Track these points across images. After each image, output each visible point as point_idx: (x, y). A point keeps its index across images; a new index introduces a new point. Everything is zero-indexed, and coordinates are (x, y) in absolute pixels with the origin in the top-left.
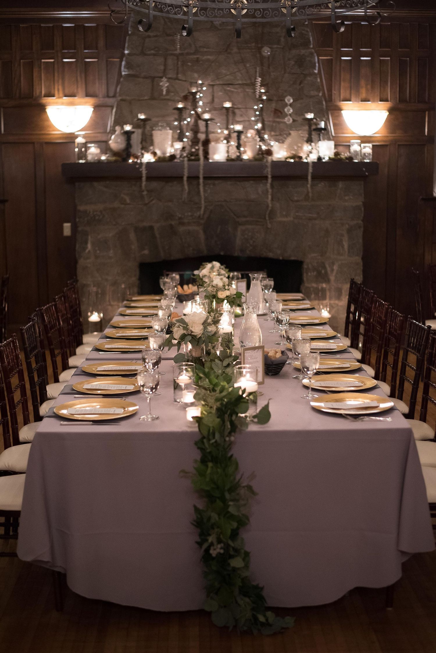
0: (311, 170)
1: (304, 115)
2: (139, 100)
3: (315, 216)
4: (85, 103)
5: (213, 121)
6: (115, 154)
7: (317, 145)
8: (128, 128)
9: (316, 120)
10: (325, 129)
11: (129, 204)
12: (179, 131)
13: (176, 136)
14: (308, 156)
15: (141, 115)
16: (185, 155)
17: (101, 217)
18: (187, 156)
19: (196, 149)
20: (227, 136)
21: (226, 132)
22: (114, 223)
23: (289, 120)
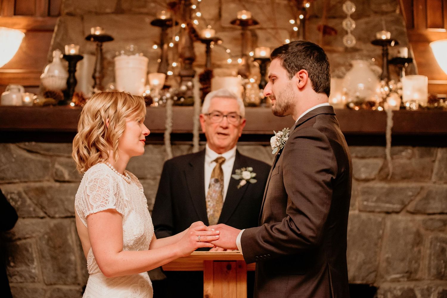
0: (390, 123)
1: (375, 36)
2: (97, 14)
3: (397, 207)
4: (12, 26)
5: (220, 42)
6: (48, 94)
7: (399, 85)
8: (72, 50)
9: (396, 44)
10: (409, 60)
11: (69, 182)
12: (159, 60)
13: (155, 67)
14: (384, 100)
15: (95, 30)
16: (168, 95)
17: (19, 203)
18: (172, 98)
19: (189, 89)
20: (244, 68)
21: (241, 61)
22: (42, 214)
23: (350, 41)
